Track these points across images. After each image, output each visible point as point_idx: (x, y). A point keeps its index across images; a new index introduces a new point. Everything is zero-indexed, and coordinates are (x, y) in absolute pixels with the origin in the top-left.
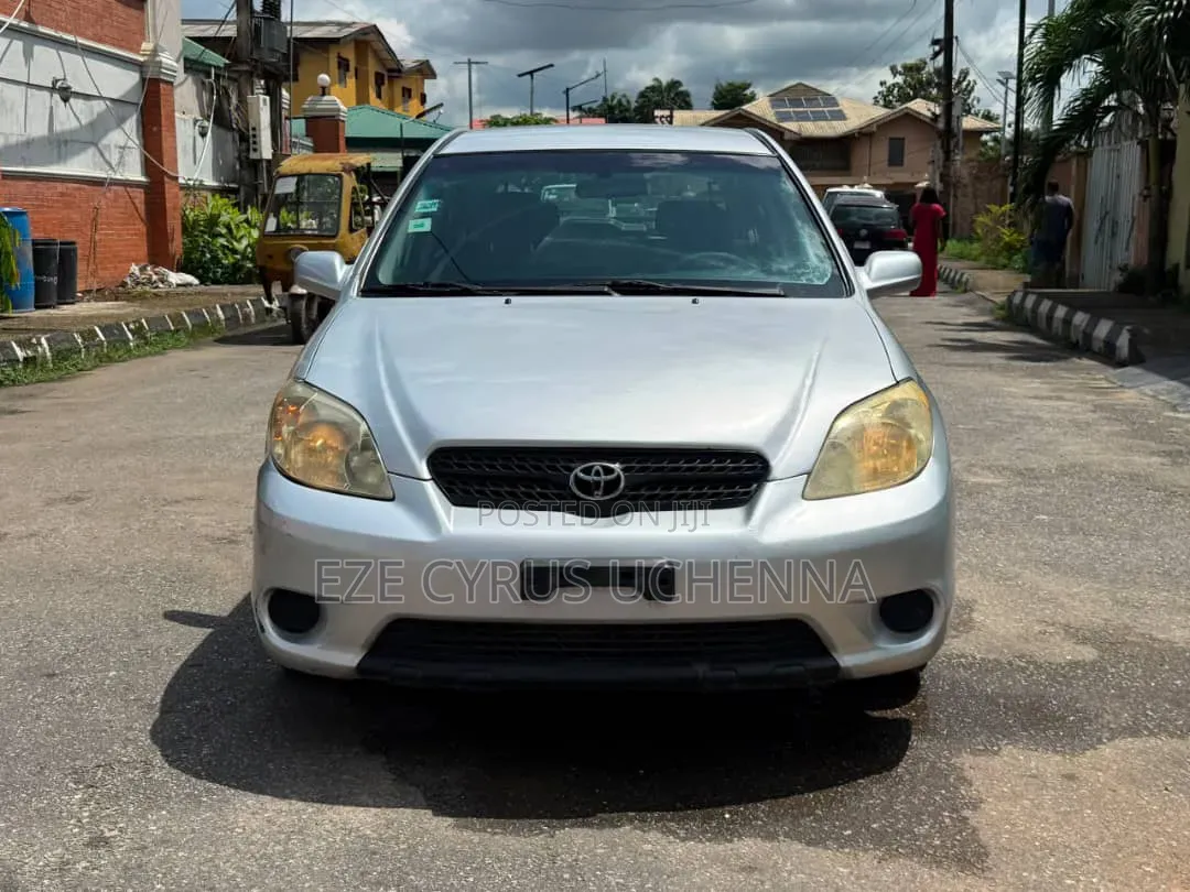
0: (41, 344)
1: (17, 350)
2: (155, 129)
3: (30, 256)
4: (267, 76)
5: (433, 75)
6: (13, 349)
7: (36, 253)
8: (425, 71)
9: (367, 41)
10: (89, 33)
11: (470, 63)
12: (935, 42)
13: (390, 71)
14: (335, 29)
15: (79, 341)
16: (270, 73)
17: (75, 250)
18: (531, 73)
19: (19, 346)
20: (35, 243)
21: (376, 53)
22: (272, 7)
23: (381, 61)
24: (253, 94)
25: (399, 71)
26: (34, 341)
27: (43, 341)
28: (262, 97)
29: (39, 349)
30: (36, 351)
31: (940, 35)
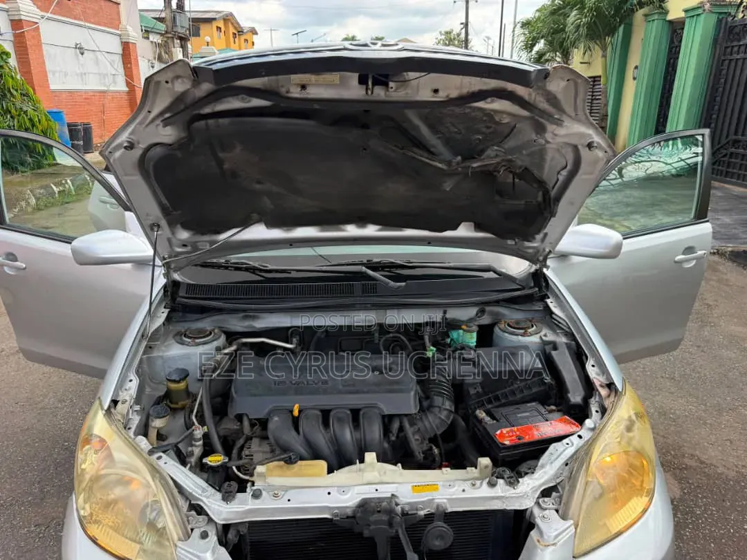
0: (67, 183)
1: (54, 187)
2: (129, 66)
3: (67, 132)
4: (181, 39)
5: (256, 34)
6: (51, 187)
7: (70, 131)
8: (254, 32)
9: (228, 19)
10: (92, 20)
11: (271, 30)
12: (462, 24)
13: (239, 32)
14: (215, 14)
15: (88, 178)
16: (182, 37)
17: (90, 128)
18: (297, 34)
19: (55, 185)
20: (69, 125)
21: (232, 24)
22: (181, 6)
23: (235, 28)
24: (174, 47)
25: (242, 32)
26: (63, 182)
27: (69, 181)
28: (178, 49)
29: (67, 186)
30: (65, 187)
31: (464, 21)
